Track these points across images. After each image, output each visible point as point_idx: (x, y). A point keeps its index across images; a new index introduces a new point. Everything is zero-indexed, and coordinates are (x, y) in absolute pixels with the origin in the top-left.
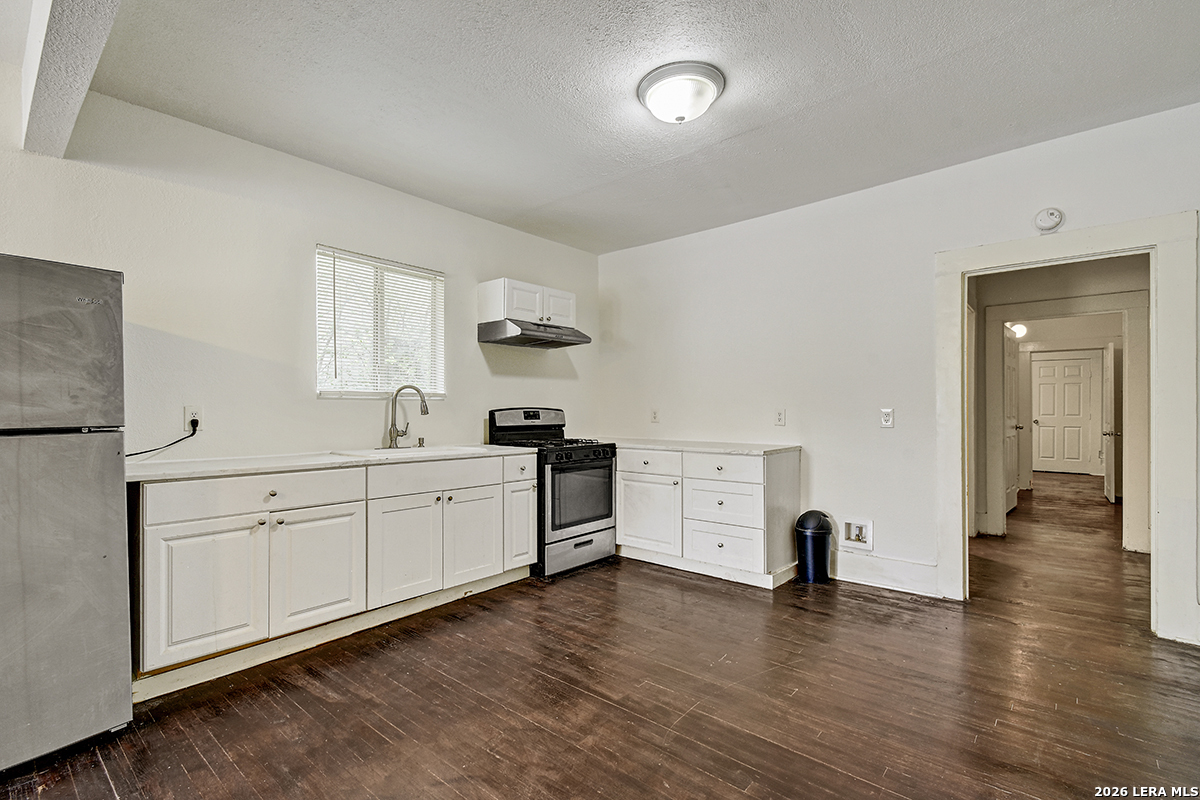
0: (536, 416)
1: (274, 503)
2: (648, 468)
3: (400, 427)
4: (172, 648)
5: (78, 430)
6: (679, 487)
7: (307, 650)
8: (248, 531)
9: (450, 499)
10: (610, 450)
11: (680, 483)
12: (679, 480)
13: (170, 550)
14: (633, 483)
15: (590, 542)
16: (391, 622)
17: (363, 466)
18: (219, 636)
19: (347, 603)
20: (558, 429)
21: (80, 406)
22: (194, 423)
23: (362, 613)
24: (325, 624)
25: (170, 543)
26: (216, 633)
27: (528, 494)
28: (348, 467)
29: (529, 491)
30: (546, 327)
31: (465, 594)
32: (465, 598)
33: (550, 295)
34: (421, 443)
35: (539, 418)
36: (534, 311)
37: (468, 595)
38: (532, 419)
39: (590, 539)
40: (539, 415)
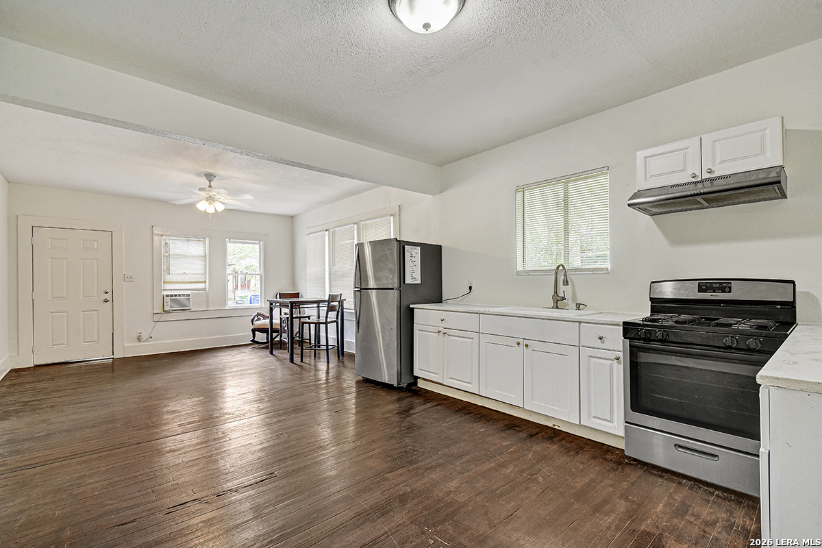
0: (724, 288)
1: (444, 325)
4: (420, 371)
5: (392, 289)
7: (463, 401)
8: (436, 334)
9: (527, 346)
18: (430, 374)
19: (470, 386)
20: (784, 309)
21: (387, 282)
22: (470, 288)
24: (468, 392)
25: (419, 332)
26: (429, 372)
27: (612, 365)
28: (469, 313)
29: (611, 362)
30: (712, 180)
31: (554, 425)
32: (552, 428)
33: (715, 141)
34: (578, 307)
35: (730, 292)
36: (684, 170)
37: (556, 427)
38: (714, 292)
39: (713, 452)
40: (730, 288)
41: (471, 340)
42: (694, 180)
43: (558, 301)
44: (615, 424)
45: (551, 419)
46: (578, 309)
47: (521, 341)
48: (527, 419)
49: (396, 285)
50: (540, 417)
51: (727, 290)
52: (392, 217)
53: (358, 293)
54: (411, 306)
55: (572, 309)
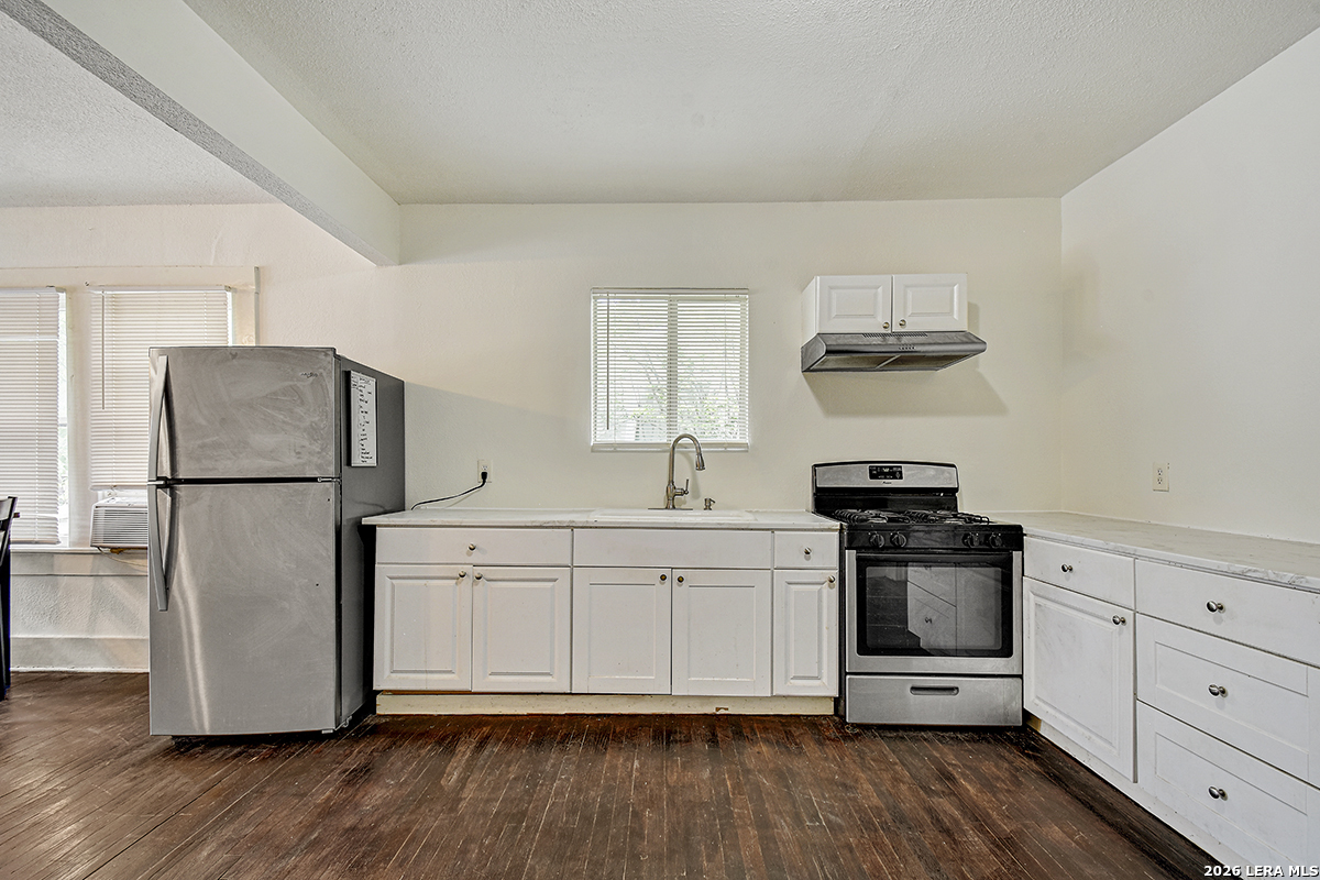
0: (895, 473)
1: (476, 557)
2: (1071, 581)
3: (680, 484)
4: (393, 675)
5: (314, 480)
6: (1128, 629)
7: (519, 715)
8: (454, 581)
9: (681, 580)
10: (1013, 537)
11: (1130, 621)
12: (1128, 615)
13: (393, 586)
14: (1049, 604)
15: (951, 690)
16: (609, 715)
17: (567, 527)
18: (430, 676)
19: (549, 678)
20: (946, 497)
21: (301, 461)
22: (484, 475)
23: (565, 694)
24: (538, 694)
25: (394, 581)
26: (426, 672)
27: (820, 591)
28: (547, 527)
29: (819, 587)
30: (899, 335)
31: (718, 709)
32: (716, 715)
33: (907, 286)
34: (709, 504)
35: (901, 478)
36: (873, 316)
37: (722, 712)
38: (885, 478)
39: (952, 685)
40: (901, 472)
41: (551, 584)
42: (884, 331)
43: (673, 497)
44: (825, 680)
45: (711, 699)
46: (708, 508)
47: (667, 572)
48: (669, 712)
49: (331, 471)
50: (692, 702)
51: (898, 475)
52: (229, 294)
53: (165, 497)
54: (365, 521)
55: (699, 509)
